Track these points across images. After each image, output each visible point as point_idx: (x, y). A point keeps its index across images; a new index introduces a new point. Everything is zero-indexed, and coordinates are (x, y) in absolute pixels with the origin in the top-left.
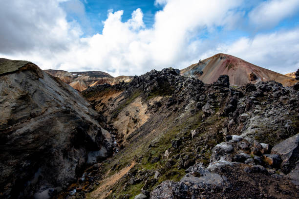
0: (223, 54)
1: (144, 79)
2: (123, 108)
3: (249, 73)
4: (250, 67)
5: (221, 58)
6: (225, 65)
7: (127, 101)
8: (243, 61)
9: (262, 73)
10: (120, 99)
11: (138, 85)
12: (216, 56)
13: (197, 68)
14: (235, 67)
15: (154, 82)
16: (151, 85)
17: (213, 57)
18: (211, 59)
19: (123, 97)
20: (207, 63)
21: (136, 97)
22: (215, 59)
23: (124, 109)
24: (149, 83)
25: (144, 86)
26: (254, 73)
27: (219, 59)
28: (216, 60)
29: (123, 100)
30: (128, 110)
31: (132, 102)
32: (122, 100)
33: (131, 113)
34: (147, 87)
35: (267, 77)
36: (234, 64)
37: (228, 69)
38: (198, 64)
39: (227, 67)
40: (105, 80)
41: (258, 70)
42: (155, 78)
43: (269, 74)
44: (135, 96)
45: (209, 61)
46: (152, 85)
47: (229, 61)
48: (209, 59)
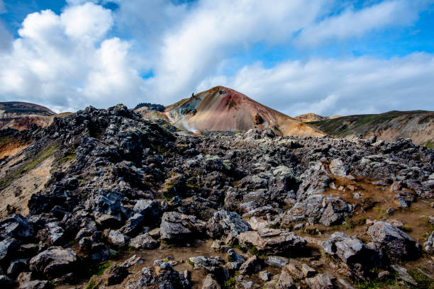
0: (223, 87)
1: (67, 123)
2: (13, 179)
3: (254, 114)
4: (255, 107)
5: (221, 93)
6: (224, 102)
7: (26, 165)
8: (247, 98)
9: (269, 114)
10: (16, 161)
11: (57, 134)
12: (214, 89)
13: (188, 105)
14: (238, 106)
15: (83, 130)
16: (76, 134)
17: (210, 91)
18: (208, 93)
19: (22, 157)
20: (203, 98)
21: (47, 157)
22: (212, 93)
23: (15, 182)
24: (73, 132)
25: (65, 136)
26: (260, 114)
27: (218, 94)
28: (214, 94)
29: (21, 161)
30: (22, 184)
31: (35, 167)
32: (17, 164)
33: (24, 191)
34: (70, 138)
35: (274, 120)
36: (237, 101)
37: (230, 108)
38: (191, 99)
39: (228, 106)
40: (33, 119)
41: (264, 110)
42: (85, 121)
43: (277, 117)
44: (45, 156)
45: (205, 95)
46: (78, 134)
47: (230, 97)
48: (206, 92)
